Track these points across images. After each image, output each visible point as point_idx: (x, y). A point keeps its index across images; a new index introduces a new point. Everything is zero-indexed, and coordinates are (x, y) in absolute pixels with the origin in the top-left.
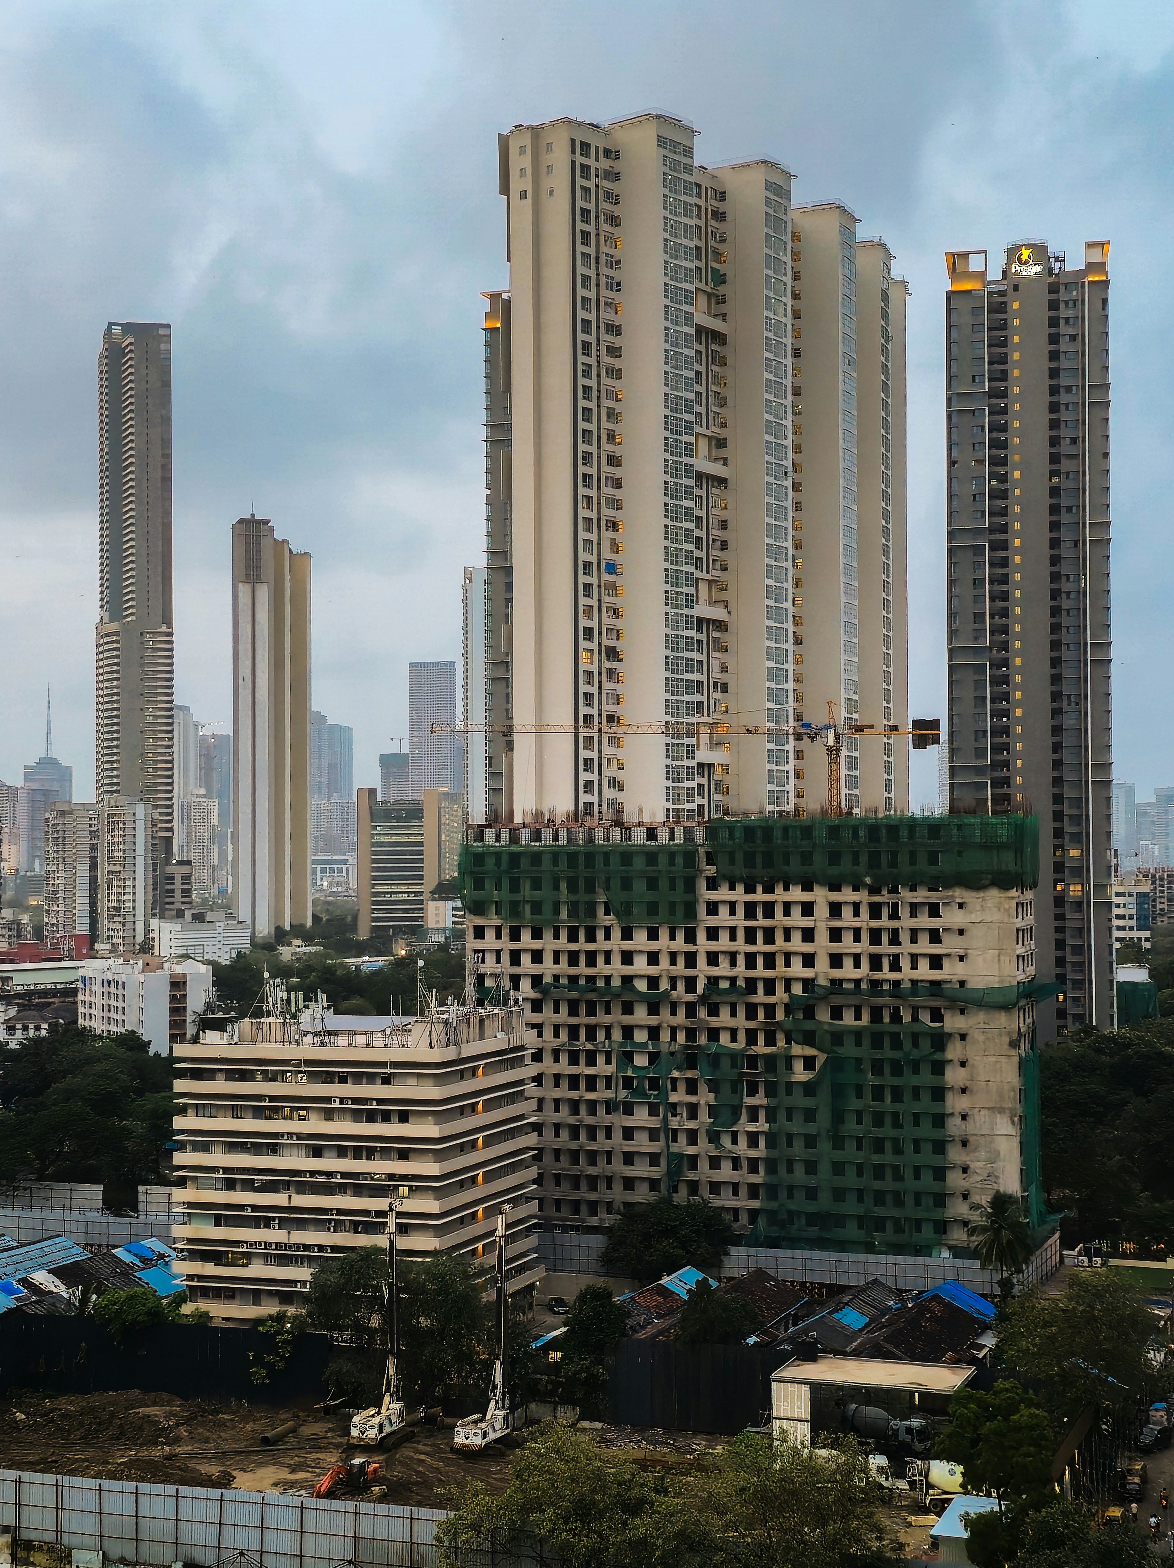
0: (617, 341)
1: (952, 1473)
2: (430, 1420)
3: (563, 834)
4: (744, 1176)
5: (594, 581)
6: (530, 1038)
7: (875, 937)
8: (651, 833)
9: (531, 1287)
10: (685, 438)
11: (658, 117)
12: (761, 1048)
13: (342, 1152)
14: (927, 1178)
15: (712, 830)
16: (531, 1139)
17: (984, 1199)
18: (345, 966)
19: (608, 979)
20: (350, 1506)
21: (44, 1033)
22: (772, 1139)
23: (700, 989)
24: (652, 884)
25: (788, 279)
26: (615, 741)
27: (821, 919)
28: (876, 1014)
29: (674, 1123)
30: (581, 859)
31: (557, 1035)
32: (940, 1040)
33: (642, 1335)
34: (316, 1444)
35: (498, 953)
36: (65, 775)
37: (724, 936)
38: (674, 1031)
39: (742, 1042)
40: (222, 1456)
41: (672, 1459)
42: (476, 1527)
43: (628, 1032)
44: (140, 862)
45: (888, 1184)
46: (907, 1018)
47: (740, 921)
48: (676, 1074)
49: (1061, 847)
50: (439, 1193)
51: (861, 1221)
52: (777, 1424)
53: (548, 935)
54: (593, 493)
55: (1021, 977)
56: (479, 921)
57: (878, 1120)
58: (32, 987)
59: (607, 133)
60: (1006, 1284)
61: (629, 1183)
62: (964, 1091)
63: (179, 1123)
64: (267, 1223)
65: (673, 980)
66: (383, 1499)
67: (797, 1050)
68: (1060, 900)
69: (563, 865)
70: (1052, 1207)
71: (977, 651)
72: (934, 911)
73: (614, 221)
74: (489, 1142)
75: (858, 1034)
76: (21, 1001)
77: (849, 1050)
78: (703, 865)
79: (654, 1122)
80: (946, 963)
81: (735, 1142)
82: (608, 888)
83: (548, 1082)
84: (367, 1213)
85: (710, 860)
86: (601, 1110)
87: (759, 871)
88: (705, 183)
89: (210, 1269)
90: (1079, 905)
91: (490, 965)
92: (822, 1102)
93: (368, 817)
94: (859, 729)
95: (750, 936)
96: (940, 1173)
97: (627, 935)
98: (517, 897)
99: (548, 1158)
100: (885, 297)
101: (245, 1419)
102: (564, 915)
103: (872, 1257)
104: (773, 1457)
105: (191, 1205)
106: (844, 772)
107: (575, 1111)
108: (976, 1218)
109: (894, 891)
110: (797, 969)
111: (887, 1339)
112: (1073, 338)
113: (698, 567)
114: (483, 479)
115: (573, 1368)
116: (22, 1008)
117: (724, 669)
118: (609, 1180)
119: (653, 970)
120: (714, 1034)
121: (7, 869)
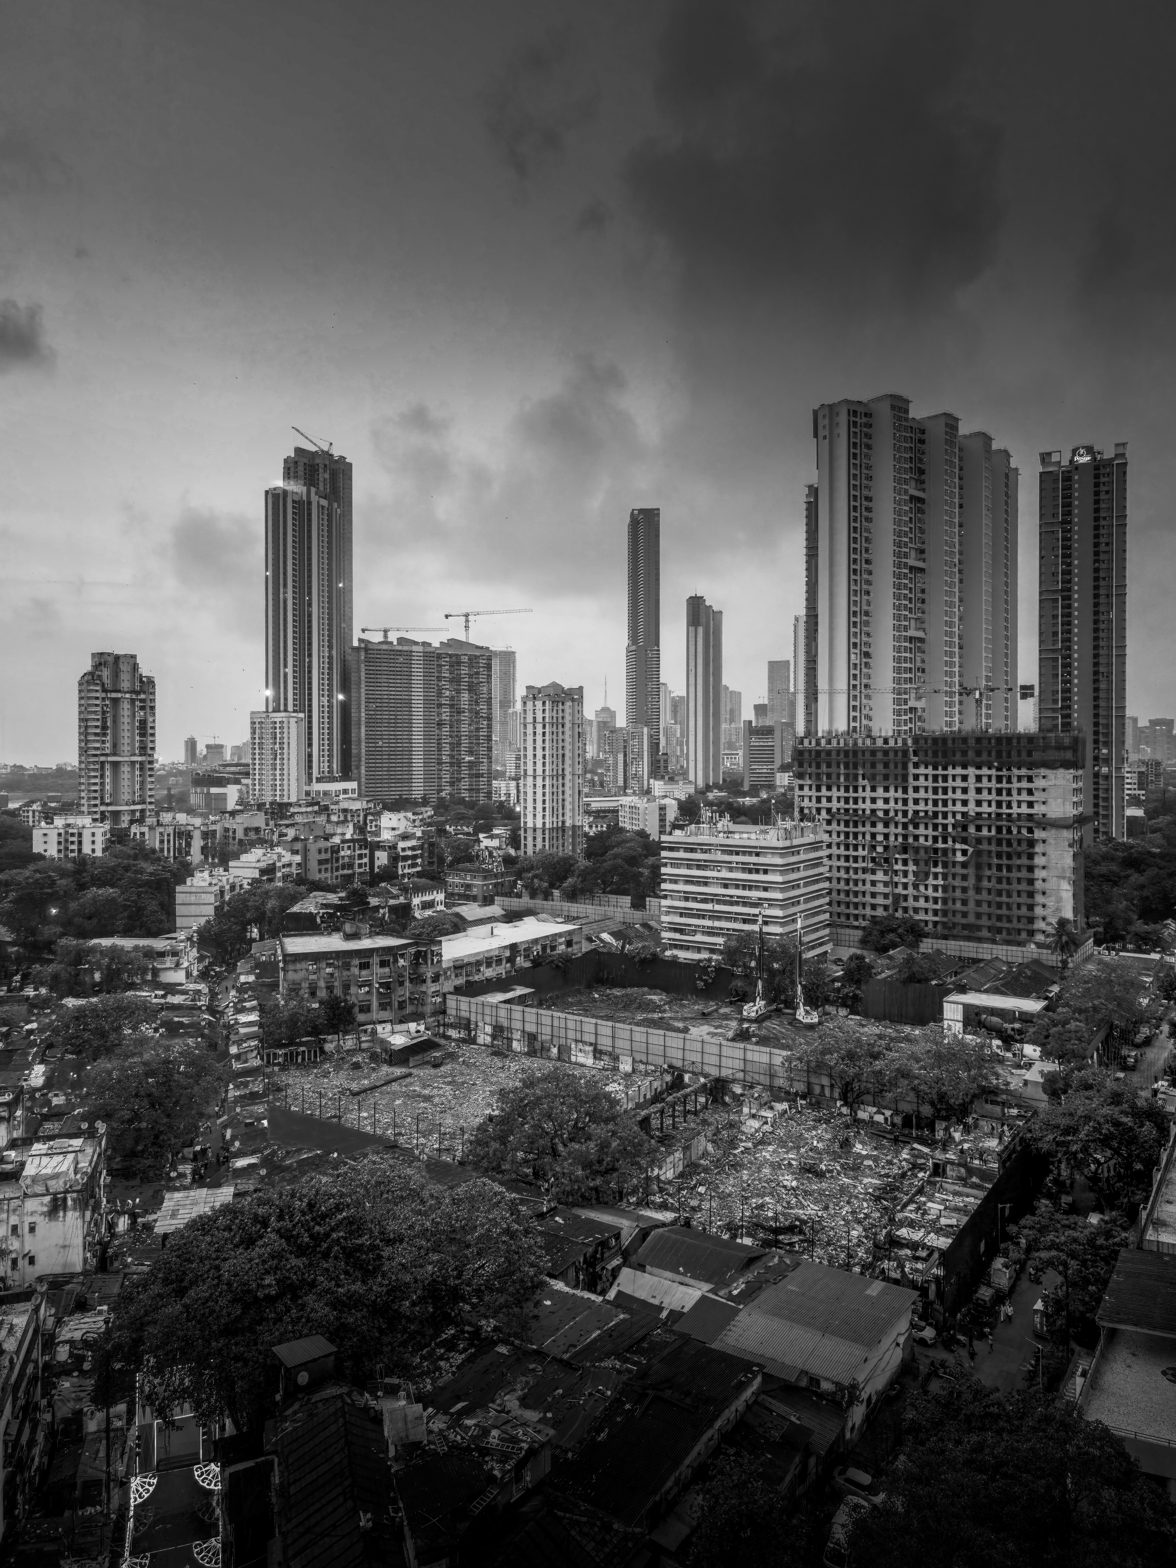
0: (870, 504)
1: (1035, 1050)
2: (778, 1010)
3: (842, 742)
4: (930, 905)
5: (858, 620)
6: (826, 837)
7: (999, 792)
8: (886, 741)
9: (826, 953)
10: (904, 550)
11: (891, 396)
12: (940, 845)
13: (737, 887)
14: (1024, 911)
15: (916, 740)
16: (826, 885)
17: (1054, 921)
18: (738, 802)
19: (864, 810)
20: (742, 1045)
21: (605, 829)
22: (945, 888)
23: (910, 816)
24: (886, 765)
25: (957, 470)
26: (868, 697)
27: (972, 783)
28: (999, 829)
29: (896, 879)
30: (851, 754)
31: (839, 836)
32: (1032, 843)
33: (879, 977)
34: (726, 1017)
35: (810, 797)
36: (613, 715)
37: (922, 791)
38: (896, 835)
39: (930, 843)
40: (685, 1019)
41: (894, 1035)
42: (800, 1059)
43: (873, 836)
44: (645, 754)
45: (1004, 911)
46: (1015, 832)
47: (930, 783)
48: (897, 856)
49: (1098, 748)
50: (782, 907)
51: (990, 929)
52: (946, 1022)
53: (834, 789)
54: (858, 578)
55: (1075, 812)
56: (801, 782)
57: (999, 880)
58: (599, 808)
59: (866, 405)
60: (1065, 963)
61: (874, 907)
62: (1044, 868)
63: (664, 870)
64: (704, 917)
65: (896, 811)
66: (757, 1043)
67: (958, 846)
68: (1096, 775)
69: (842, 755)
70: (1089, 926)
71: (1054, 651)
72: (1030, 779)
73: (869, 447)
74: (806, 885)
75: (989, 840)
76: (595, 814)
77: (984, 846)
78: (912, 757)
79: (887, 878)
80: (1036, 805)
81: (926, 889)
82: (864, 767)
83: (834, 858)
84: (749, 915)
85: (915, 753)
86: (860, 872)
87: (940, 759)
88: (915, 426)
89: (677, 936)
90: (1107, 777)
91: (806, 803)
92: (971, 871)
93: (747, 733)
94: (992, 690)
95: (935, 791)
96: (1031, 907)
97: (873, 789)
98: (820, 771)
99: (834, 894)
100: (1007, 476)
101: (694, 1004)
102: (842, 779)
103: (994, 946)
104: (944, 1037)
105: (670, 907)
106: (984, 711)
107: (847, 872)
108: (1050, 930)
109: (1009, 769)
110: (959, 807)
111: (1002, 985)
112: (1107, 492)
113: (911, 612)
114: (804, 573)
115: (846, 990)
116: (595, 817)
117: (923, 661)
118: (864, 905)
119: (886, 807)
120: (916, 838)
121: (588, 756)
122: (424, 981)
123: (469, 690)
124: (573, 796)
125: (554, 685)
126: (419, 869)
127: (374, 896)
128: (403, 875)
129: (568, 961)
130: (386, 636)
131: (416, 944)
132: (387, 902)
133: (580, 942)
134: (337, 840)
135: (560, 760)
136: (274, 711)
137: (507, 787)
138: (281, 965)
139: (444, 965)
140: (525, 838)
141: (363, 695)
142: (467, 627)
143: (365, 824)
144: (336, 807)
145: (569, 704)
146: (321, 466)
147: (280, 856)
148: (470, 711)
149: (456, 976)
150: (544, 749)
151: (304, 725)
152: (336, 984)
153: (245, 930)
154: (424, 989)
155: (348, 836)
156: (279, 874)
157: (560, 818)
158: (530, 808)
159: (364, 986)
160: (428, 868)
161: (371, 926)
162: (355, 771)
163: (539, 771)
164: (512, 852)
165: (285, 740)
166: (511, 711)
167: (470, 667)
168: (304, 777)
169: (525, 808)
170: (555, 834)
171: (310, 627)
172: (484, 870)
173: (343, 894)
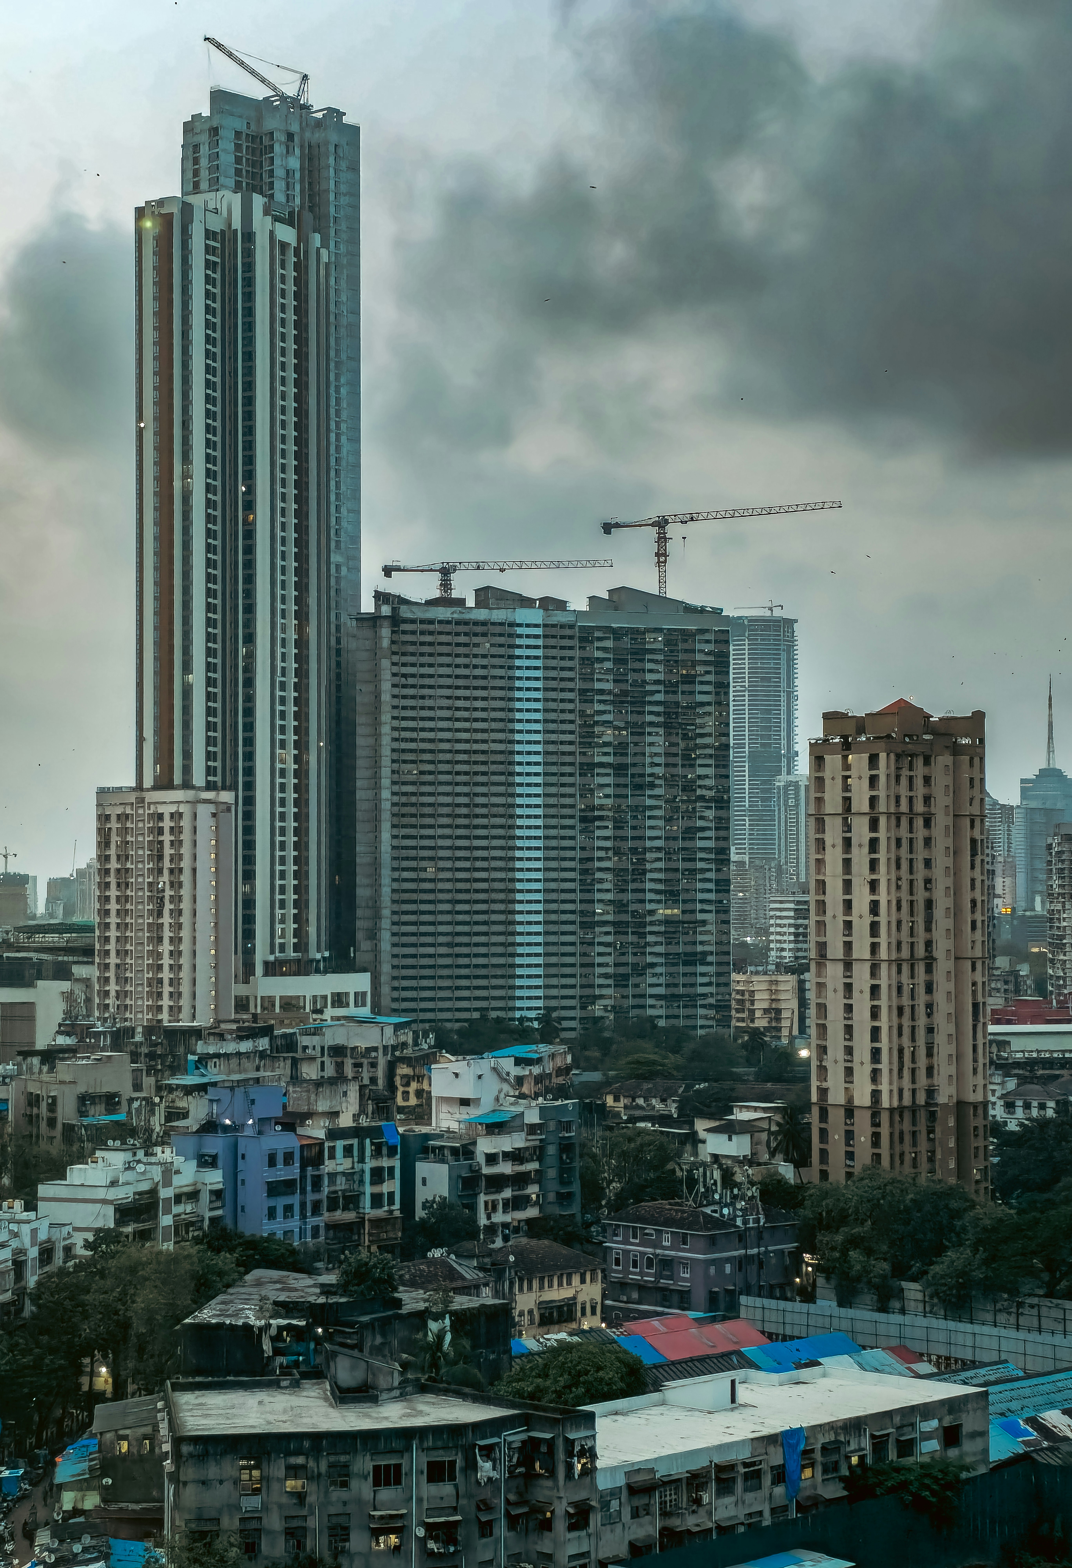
21: (1050, 1113)
58: (1035, 1055)
76: (1021, 1072)
116: (1023, 1081)
121: (1002, 907)
122: (547, 1525)
123: (666, 725)
124: (957, 1018)
125: (902, 708)
126: (532, 1212)
127: (413, 1284)
128: (491, 1230)
129: (948, 1486)
130: (446, 585)
131: (525, 1421)
132: (447, 1302)
133: (984, 1434)
134: (316, 1130)
135: (920, 919)
136: (156, 787)
137: (773, 990)
138: (168, 1465)
139: (603, 1483)
140: (823, 1133)
141: (386, 740)
142: (661, 556)
143: (392, 1087)
144: (315, 1040)
145: (944, 760)
146: (280, 137)
147: (169, 1172)
148: (670, 781)
149: (635, 1514)
150: (874, 886)
151: (234, 822)
152: (313, 1523)
153: (79, 1371)
154: (545, 1545)
155: (346, 1121)
156: (166, 1220)
157: (922, 1080)
158: (835, 1052)
159: (387, 1532)
160: (557, 1211)
161: (405, 1366)
162: (365, 945)
163: (861, 950)
164: (787, 1171)
165: (186, 864)
166: (781, 780)
167: (671, 663)
168: (234, 963)
169: (823, 1050)
170: (907, 1126)
171: (250, 565)
172: (712, 1222)
173: (331, 1278)
